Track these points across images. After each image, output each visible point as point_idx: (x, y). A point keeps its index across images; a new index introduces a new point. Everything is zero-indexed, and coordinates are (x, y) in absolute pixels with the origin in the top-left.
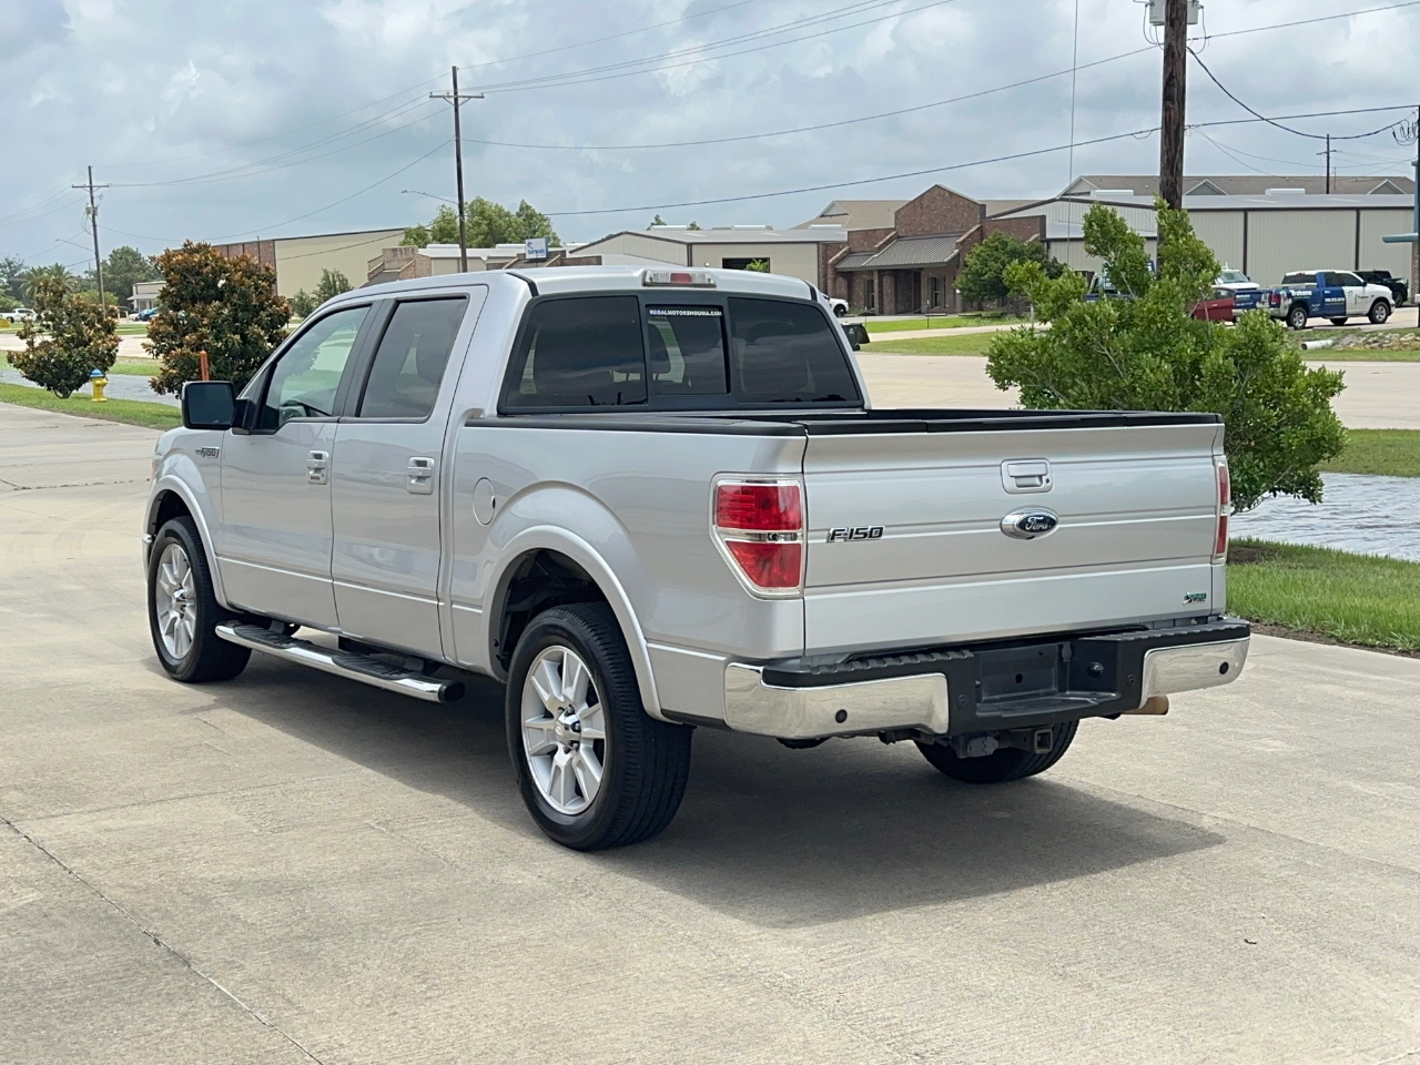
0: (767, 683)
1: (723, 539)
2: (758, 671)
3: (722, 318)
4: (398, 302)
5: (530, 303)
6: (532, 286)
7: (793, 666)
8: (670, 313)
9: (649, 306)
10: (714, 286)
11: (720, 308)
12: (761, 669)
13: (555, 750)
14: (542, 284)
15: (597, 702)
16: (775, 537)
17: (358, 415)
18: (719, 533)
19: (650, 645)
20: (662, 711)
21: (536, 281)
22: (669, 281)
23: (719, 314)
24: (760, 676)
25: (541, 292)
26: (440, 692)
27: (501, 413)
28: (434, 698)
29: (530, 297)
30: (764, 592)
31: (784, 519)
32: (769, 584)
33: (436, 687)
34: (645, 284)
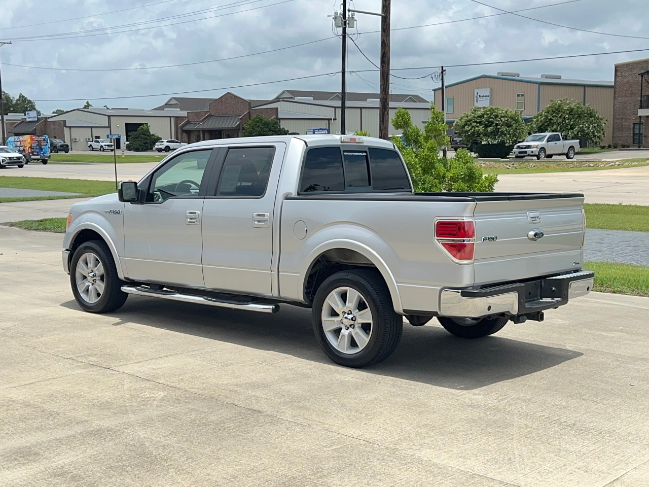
0: (463, 296)
1: (438, 244)
2: (459, 292)
3: (366, 156)
4: (229, 148)
5: (306, 149)
6: (305, 142)
7: (470, 290)
8: (350, 154)
9: (344, 151)
10: (363, 143)
11: (366, 152)
12: (460, 291)
13: (341, 329)
14: (310, 142)
15: (367, 308)
16: (464, 241)
17: (215, 195)
18: (437, 240)
19: (398, 284)
20: (404, 310)
21: (307, 141)
22: (349, 141)
23: (365, 154)
24: (460, 294)
25: (309, 145)
26: (272, 309)
27: (298, 195)
28: (270, 311)
29: (306, 147)
30: (458, 261)
31: (467, 234)
32: (460, 259)
33: (271, 307)
34: (342, 142)
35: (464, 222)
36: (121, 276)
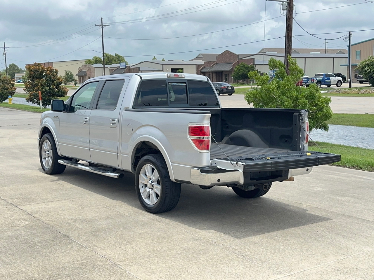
0: (201, 172)
1: (191, 138)
2: (199, 170)
3: (186, 85)
4: (106, 81)
5: (140, 81)
6: (141, 77)
7: (206, 169)
8: (174, 84)
9: (169, 82)
10: (184, 77)
11: (186, 83)
12: (200, 169)
14: (143, 77)
16: (203, 138)
17: (96, 108)
18: (189, 137)
19: (172, 164)
20: (175, 180)
22: (173, 76)
23: (185, 84)
24: (200, 171)
25: (143, 79)
26: (118, 176)
27: (133, 108)
28: (117, 177)
30: (200, 151)
31: (205, 134)
32: (202, 149)
33: (117, 175)
34: (168, 77)
35: (204, 126)
36: (59, 154)
